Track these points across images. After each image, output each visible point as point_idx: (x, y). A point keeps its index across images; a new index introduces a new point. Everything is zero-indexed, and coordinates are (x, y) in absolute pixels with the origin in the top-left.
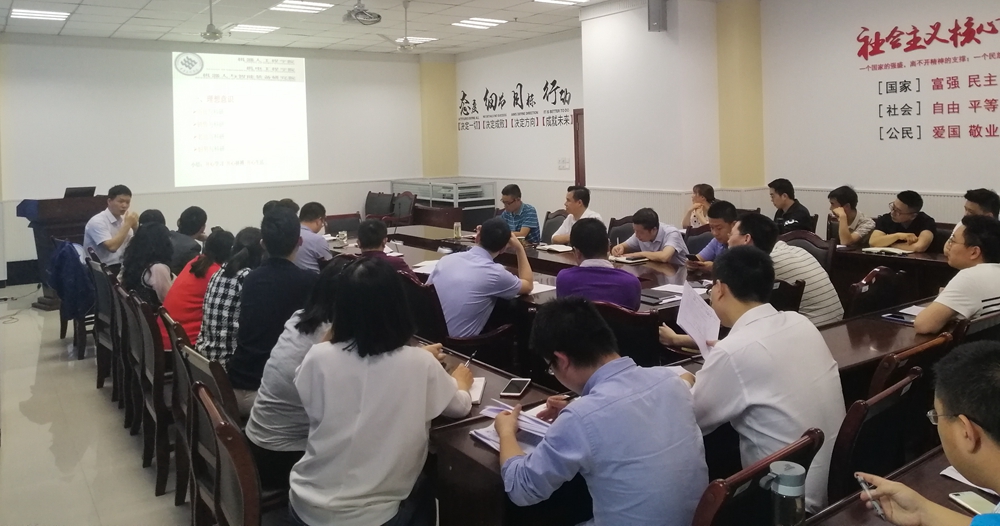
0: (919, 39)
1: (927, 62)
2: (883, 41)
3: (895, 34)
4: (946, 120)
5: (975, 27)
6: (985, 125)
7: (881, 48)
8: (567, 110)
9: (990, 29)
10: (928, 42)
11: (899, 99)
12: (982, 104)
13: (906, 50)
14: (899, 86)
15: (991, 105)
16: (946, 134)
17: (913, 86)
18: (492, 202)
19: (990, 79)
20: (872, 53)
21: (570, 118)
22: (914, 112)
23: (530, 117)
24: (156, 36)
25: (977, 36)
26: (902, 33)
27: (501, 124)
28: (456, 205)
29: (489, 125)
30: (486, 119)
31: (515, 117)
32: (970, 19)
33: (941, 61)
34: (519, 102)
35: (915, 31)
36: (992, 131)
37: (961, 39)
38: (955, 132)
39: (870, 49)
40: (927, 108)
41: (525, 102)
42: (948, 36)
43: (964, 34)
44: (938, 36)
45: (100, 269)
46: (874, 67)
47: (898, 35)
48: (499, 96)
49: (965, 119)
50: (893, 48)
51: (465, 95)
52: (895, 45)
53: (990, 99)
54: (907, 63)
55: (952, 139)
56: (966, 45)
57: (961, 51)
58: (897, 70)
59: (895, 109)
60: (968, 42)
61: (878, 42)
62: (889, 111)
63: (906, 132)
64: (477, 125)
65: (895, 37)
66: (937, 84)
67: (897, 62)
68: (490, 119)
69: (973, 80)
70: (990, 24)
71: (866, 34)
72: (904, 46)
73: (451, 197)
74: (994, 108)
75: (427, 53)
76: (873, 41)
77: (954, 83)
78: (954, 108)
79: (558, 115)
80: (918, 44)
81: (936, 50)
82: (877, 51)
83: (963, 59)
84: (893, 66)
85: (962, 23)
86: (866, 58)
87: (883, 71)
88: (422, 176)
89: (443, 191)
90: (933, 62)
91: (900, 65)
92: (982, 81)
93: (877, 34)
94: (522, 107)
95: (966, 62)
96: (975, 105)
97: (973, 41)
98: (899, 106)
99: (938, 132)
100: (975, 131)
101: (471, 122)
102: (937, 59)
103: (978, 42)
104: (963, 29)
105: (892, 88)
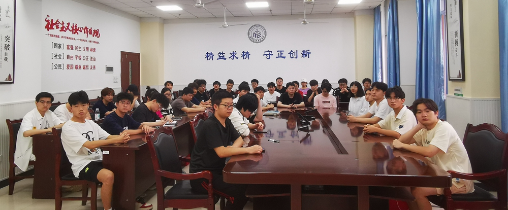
0: (64, 27)
2: (54, 24)
3: (58, 23)
4: (70, 62)
5: (77, 28)
6: (79, 65)
9: (80, 30)
10: (66, 29)
11: (58, 51)
13: (60, 31)
14: (58, 46)
16: (70, 68)
17: (62, 47)
22: (62, 58)
39: (50, 26)
40: (66, 57)
43: (75, 30)
44: (69, 28)
46: (51, 35)
49: (75, 62)
52: (58, 27)
54: (60, 36)
57: (74, 36)
59: (57, 56)
63: (60, 66)
66: (68, 47)
67: (58, 35)
69: (76, 48)
71: (49, 19)
76: (51, 23)
77: (72, 48)
78: (72, 58)
80: (64, 29)
81: (68, 33)
82: (52, 28)
83: (74, 39)
85: (75, 25)
86: (48, 30)
87: (53, 38)
90: (67, 38)
91: (58, 37)
102: (69, 37)
103: (78, 34)
105: (56, 47)
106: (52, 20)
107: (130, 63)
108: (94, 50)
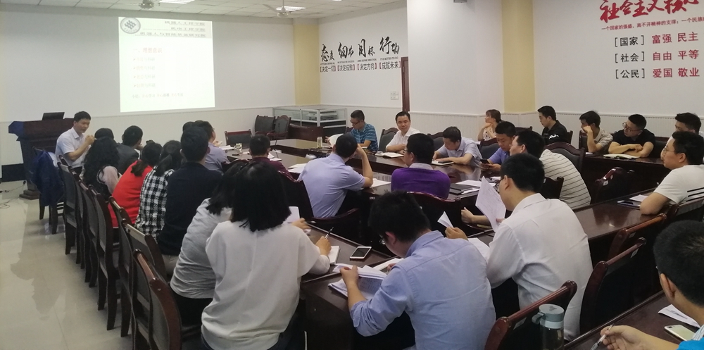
0: (643, 8)
1: (649, 24)
2: (618, 9)
3: (627, 5)
4: (662, 65)
6: (689, 68)
7: (617, 15)
8: (397, 58)
10: (650, 10)
11: (629, 50)
12: (688, 53)
13: (634, 16)
14: (629, 41)
15: (694, 54)
16: (662, 75)
17: (639, 41)
18: (344, 122)
19: (693, 36)
20: (610, 18)
21: (399, 63)
22: (640, 59)
23: (370, 62)
24: (107, 6)
25: (684, 6)
26: (631, 4)
27: (350, 68)
28: (319, 125)
29: (342, 68)
30: (340, 64)
31: (360, 63)
33: (659, 23)
34: (363, 52)
35: (640, 3)
36: (695, 73)
37: (672, 8)
38: (668, 73)
39: (609, 15)
40: (649, 56)
41: (367, 52)
42: (663, 5)
43: (675, 4)
44: (657, 6)
45: (67, 170)
46: (612, 28)
47: (629, 5)
48: (349, 48)
49: (676, 64)
50: (625, 14)
51: (325, 47)
52: (627, 12)
53: (693, 50)
54: (634, 25)
55: (666, 78)
56: (676, 12)
57: (672, 16)
58: (628, 29)
59: (626, 57)
60: (678, 10)
61: (615, 10)
62: (623, 59)
63: (635, 73)
64: (334, 69)
65: (626, 7)
66: (656, 40)
67: (628, 24)
68: (342, 64)
69: (681, 37)
71: (606, 4)
72: (633, 13)
73: (315, 119)
74: (696, 56)
75: (298, 18)
76: (611, 9)
77: (668, 38)
78: (668, 56)
79: (390, 61)
80: (643, 12)
81: (655, 15)
82: (614, 16)
83: (674, 22)
84: (625, 27)
86: (606, 22)
87: (618, 30)
88: (295, 105)
89: (310, 115)
90: (653, 24)
91: (630, 26)
92: (688, 37)
94: (365, 56)
95: (676, 24)
96: (682, 54)
97: (681, 10)
98: (629, 55)
99: (657, 73)
100: (682, 72)
101: (329, 66)
102: (656, 21)
103: (685, 10)
104: (673, 1)
105: (624, 42)
106: (614, 5)
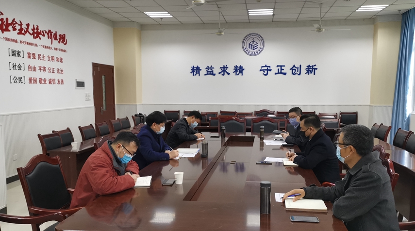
0: (23, 29)
1: (25, 43)
3: (14, 23)
4: (33, 75)
5: (39, 31)
7: (9, 29)
9: (42, 34)
10: (26, 32)
11: (16, 60)
12: (42, 68)
13: (18, 34)
14: (16, 53)
15: (45, 69)
16: (33, 82)
17: (21, 54)
19: (44, 57)
20: (5, 30)
22: (22, 68)
25: (40, 36)
26: (17, 23)
32: (38, 26)
33: (30, 44)
35: (21, 25)
36: (45, 81)
37: (35, 35)
38: (35, 82)
39: (4, 27)
40: (27, 68)
42: (31, 32)
43: (36, 33)
44: (29, 30)
47: (15, 24)
49: (38, 75)
52: (14, 29)
54: (19, 41)
56: (37, 38)
59: (16, 66)
61: (8, 25)
62: (13, 67)
63: (20, 79)
66: (29, 55)
69: (39, 56)
70: (43, 31)
72: (17, 31)
74: (45, 71)
76: (5, 23)
77: (34, 56)
78: (34, 69)
80: (22, 32)
81: (28, 38)
82: (7, 30)
83: (36, 45)
85: (36, 27)
86: (3, 33)
87: (10, 42)
90: (27, 43)
91: (16, 41)
92: (42, 58)
93: (7, 19)
95: (37, 47)
96: (40, 69)
98: (17, 65)
100: (41, 81)
102: (29, 42)
103: (40, 39)
104: (36, 31)
105: (13, 53)
107: (103, 77)
108: (60, 60)
